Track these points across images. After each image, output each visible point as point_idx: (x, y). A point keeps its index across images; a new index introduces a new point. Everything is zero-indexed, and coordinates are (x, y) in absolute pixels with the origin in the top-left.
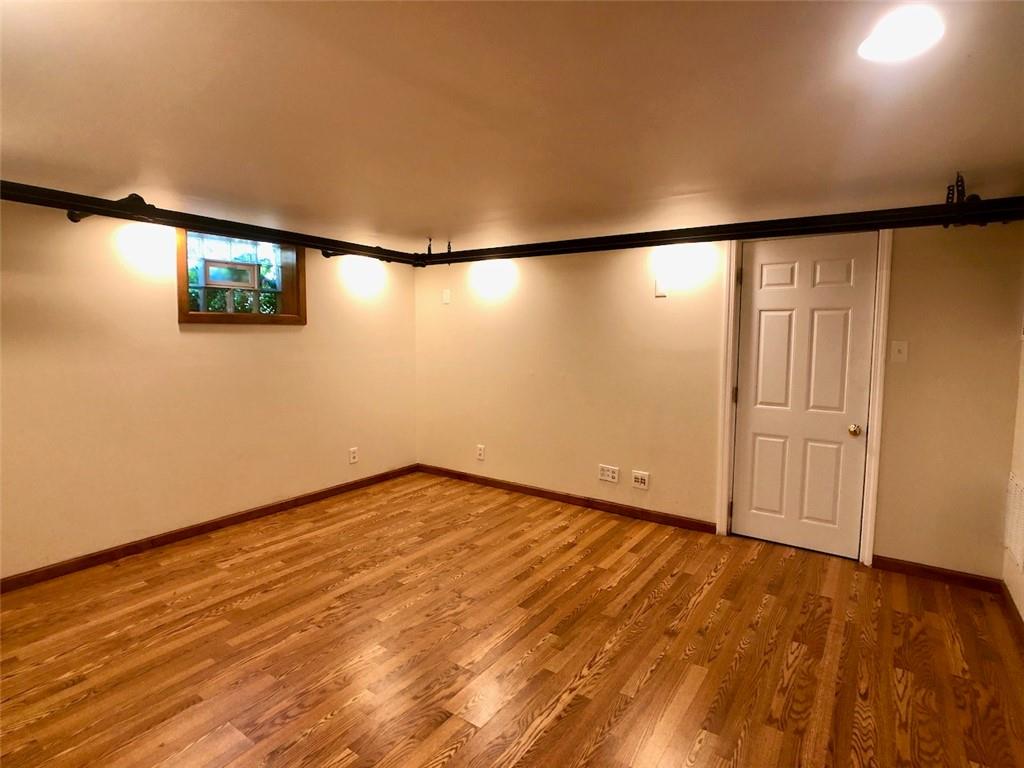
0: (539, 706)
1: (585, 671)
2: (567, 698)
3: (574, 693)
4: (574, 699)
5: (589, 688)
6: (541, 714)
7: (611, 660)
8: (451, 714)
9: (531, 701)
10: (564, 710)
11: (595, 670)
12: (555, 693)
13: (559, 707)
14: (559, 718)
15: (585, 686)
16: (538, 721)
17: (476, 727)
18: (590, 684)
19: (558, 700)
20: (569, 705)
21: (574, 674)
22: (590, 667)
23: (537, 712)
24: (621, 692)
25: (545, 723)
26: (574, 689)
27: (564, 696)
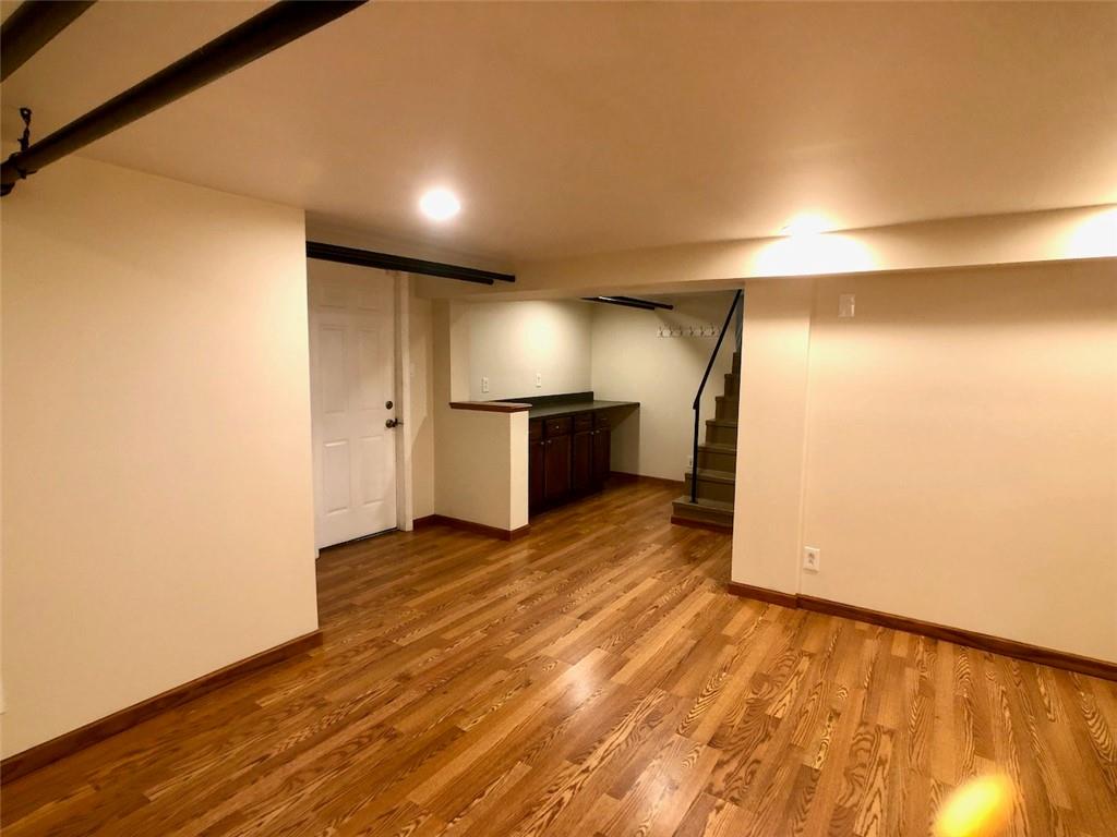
0: (622, 754)
1: (567, 795)
2: (592, 762)
3: (584, 767)
4: (585, 760)
5: (568, 772)
6: (619, 745)
7: (529, 814)
8: (709, 745)
9: (631, 759)
10: (595, 748)
11: (555, 798)
12: (605, 768)
13: (601, 751)
14: (601, 741)
15: (570, 776)
16: (622, 738)
17: (679, 733)
18: (564, 777)
19: (602, 759)
20: (590, 753)
21: (583, 792)
22: (560, 803)
23: (624, 746)
24: (530, 768)
25: (615, 737)
26: (583, 772)
27: (595, 763)
